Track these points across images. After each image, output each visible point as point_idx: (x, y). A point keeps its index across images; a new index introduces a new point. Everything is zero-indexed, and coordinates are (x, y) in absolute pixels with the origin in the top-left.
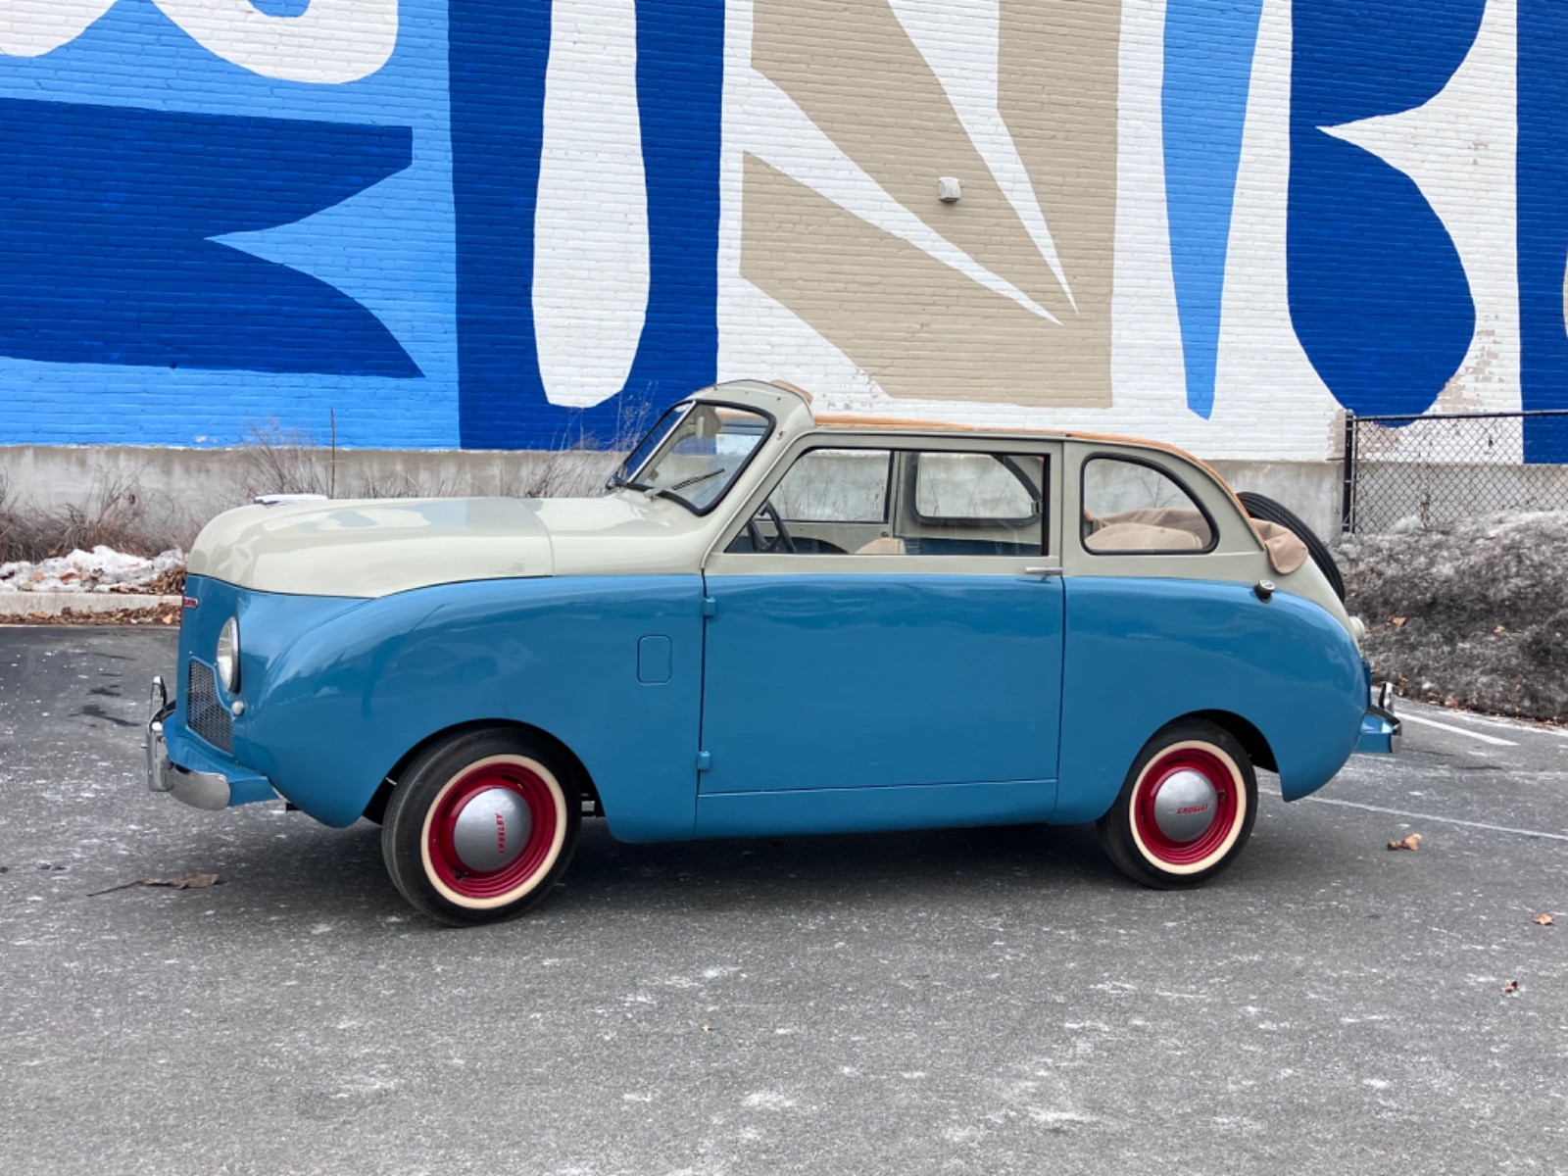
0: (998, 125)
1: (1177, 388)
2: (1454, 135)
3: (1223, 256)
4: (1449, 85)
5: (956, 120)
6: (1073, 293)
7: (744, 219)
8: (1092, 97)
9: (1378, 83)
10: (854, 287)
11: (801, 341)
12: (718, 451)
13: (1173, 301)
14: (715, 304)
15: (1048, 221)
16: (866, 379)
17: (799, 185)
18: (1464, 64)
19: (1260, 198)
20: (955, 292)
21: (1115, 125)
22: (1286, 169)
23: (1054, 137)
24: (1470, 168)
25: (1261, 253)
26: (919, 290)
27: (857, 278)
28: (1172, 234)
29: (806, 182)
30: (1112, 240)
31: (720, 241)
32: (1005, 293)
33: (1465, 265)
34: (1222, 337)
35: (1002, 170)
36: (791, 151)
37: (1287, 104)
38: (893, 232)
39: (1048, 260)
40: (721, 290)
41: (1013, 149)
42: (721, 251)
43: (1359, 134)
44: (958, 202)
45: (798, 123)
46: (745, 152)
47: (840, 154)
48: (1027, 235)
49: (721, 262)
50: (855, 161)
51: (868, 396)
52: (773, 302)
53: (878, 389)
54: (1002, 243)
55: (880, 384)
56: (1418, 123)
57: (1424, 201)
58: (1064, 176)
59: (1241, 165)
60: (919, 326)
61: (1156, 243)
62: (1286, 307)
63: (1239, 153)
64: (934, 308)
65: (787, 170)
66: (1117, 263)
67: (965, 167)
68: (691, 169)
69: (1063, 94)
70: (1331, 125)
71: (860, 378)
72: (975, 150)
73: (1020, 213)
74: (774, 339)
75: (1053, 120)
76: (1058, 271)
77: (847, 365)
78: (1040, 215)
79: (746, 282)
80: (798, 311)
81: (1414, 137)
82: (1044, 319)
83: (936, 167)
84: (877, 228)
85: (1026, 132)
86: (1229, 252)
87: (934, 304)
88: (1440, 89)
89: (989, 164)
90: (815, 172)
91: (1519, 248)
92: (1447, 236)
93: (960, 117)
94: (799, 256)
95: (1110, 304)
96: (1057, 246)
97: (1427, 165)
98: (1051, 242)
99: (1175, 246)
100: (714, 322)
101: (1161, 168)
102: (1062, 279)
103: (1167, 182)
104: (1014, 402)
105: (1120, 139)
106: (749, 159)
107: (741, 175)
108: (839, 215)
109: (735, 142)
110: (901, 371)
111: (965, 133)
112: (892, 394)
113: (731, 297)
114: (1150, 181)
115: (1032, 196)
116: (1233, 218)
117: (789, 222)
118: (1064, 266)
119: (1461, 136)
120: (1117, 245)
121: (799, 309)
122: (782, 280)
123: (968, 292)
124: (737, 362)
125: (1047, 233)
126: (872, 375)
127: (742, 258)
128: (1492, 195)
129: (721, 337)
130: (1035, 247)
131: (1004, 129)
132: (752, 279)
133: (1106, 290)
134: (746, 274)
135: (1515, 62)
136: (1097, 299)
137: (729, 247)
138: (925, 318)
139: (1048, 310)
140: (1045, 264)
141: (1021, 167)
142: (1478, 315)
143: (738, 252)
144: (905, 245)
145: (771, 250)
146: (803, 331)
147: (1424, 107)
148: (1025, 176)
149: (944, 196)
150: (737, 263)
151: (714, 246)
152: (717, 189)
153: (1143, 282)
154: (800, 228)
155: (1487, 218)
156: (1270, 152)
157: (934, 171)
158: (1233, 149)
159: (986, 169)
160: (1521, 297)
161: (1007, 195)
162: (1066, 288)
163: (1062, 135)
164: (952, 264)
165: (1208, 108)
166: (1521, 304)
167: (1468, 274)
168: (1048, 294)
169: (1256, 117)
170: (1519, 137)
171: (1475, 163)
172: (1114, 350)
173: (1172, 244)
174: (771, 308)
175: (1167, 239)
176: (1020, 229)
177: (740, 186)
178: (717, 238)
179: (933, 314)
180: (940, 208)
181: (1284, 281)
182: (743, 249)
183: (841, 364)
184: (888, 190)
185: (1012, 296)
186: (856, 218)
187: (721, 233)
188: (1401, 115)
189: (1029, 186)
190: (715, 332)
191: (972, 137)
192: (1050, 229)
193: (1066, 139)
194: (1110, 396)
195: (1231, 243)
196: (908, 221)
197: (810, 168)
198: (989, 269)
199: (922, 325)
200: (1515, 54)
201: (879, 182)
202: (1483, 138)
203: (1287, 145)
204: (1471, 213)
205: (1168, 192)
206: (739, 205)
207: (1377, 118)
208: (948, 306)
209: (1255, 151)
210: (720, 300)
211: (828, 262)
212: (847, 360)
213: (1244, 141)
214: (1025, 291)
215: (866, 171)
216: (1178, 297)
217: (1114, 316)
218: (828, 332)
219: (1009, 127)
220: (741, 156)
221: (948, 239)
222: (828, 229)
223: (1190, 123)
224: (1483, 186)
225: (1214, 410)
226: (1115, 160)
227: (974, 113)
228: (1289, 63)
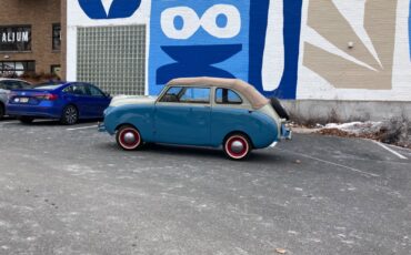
5: (353, 30)
16: (330, 84)
29: (317, 46)
38: (337, 55)
39: (376, 58)
40: (298, 68)
44: (353, 47)
45: (316, 35)
47: (325, 40)
51: (330, 88)
53: (332, 86)
72: (358, 37)
80: (315, 71)
83: (347, 40)
98: (376, 54)
106: (305, 43)
111: (355, 33)
118: (380, 59)
129: (298, 77)
132: (305, 66)
134: (305, 64)
141: (369, 39)
144: (340, 57)
149: (349, 46)
150: (302, 63)
161: (365, 45)
168: (375, 65)
176: (368, 52)
180: (348, 49)
184: (336, 46)
189: (371, 43)
191: (357, 34)
194: (391, 87)
201: (334, 45)
214: (369, 65)
221: (351, 55)
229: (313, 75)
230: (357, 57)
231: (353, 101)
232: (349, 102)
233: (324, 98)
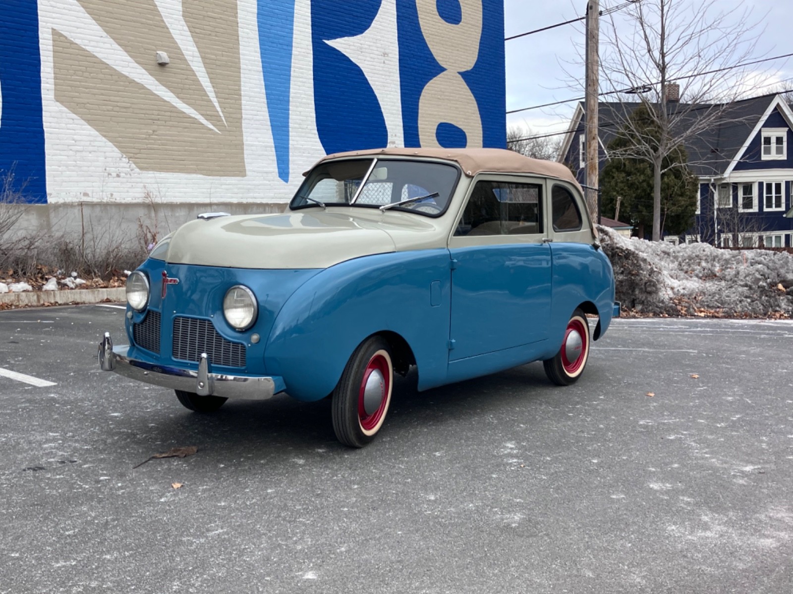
0: (183, 26)
1: (274, 168)
2: (376, 49)
3: (288, 101)
4: (373, 25)
5: (163, 21)
6: (225, 117)
7: (55, 67)
8: (226, 15)
9: (346, 21)
10: (117, 109)
11: (91, 138)
12: (49, 201)
13: (269, 123)
14: (41, 116)
15: (210, 78)
16: (127, 161)
17: (84, 50)
18: (378, 15)
19: (302, 73)
20: (169, 114)
21: (237, 31)
22: (311, 59)
23: (210, 35)
24: (382, 65)
25: (304, 101)
26: (150, 112)
27: (119, 104)
28: (266, 89)
29: (87, 48)
30: (240, 90)
31: (42, 79)
32: (193, 116)
33: (383, 110)
34: (291, 142)
35: (187, 50)
36: (79, 30)
37: (310, 27)
38: (135, 79)
39: (212, 99)
40: (44, 108)
41: (191, 39)
42: (43, 85)
43: (340, 45)
44: (167, 66)
45: (80, 14)
46: (53, 29)
47: (105, 34)
48: (201, 86)
49: (43, 92)
50: (113, 39)
51: (129, 170)
52: (74, 116)
53: (133, 166)
54: (190, 89)
55: (134, 163)
56: (362, 42)
57: (366, 79)
58: (216, 55)
59: (293, 56)
60: (151, 131)
61: (260, 93)
62: (315, 128)
63: (291, 50)
64: (159, 122)
65: (77, 41)
66: (243, 102)
67: (169, 47)
68: (23, 36)
69: (213, 12)
70: (328, 40)
71: (124, 159)
72: (173, 38)
73: (197, 74)
74: (75, 137)
75: (209, 25)
76: (216, 104)
77: (116, 152)
78: (207, 75)
79: (58, 104)
80: (89, 121)
81: (361, 48)
82: (211, 130)
83: (156, 46)
84: (127, 77)
85: (197, 30)
86: (291, 99)
87: (158, 120)
88: (369, 26)
89: (180, 46)
90: (92, 44)
91: (402, 103)
92: (375, 97)
93: (165, 20)
94: (87, 90)
95: (241, 123)
96: (215, 92)
97: (366, 62)
98: (212, 89)
99: (268, 95)
100: (41, 126)
101: (259, 55)
102: (219, 109)
103: (263, 62)
104: (201, 174)
105: (240, 38)
106: (55, 32)
107: (51, 42)
108: (106, 68)
109: (47, 23)
110: (145, 156)
111: (168, 28)
112: (141, 168)
113: (50, 112)
114: (255, 61)
115: (202, 65)
116: (292, 82)
117: (80, 70)
118: (219, 102)
119: (379, 49)
120: (242, 93)
121: (89, 120)
122: (78, 104)
123: (175, 114)
124: (57, 150)
125: (210, 84)
126: (130, 158)
127: (55, 90)
128: (391, 78)
129: (46, 135)
130: (205, 91)
131: (186, 28)
132: (62, 102)
133: (239, 116)
134: (59, 98)
135: (396, 17)
136: (235, 120)
137: (47, 83)
138: (155, 127)
139: (214, 125)
140: (211, 101)
141: (196, 49)
142: (389, 134)
143: (53, 87)
144: (143, 87)
145: (71, 86)
146: (92, 132)
147: (364, 34)
148: (198, 54)
149: (160, 62)
150: (53, 92)
151: (39, 82)
152: (38, 49)
153: (255, 112)
154: (86, 74)
155: (390, 89)
156: (304, 50)
157: (154, 47)
158: (289, 48)
159: (179, 49)
160: (404, 126)
161: (190, 63)
162: (221, 114)
163: (214, 34)
164: (165, 98)
165: (277, 26)
166: (404, 130)
167: (385, 115)
168: (212, 117)
169: (299, 33)
170: (400, 52)
171: (384, 63)
172: (245, 147)
173: (267, 94)
174: (73, 119)
175: (264, 91)
176: (197, 82)
177: (51, 48)
178: (40, 77)
179: (158, 126)
180: (158, 68)
181: (314, 115)
182: (55, 85)
183: (113, 151)
184: (131, 56)
185: (196, 117)
186: (115, 70)
187: (42, 75)
188: (355, 37)
189: (200, 59)
190: (42, 132)
191: (171, 31)
192: (211, 82)
193: (216, 36)
194: (245, 171)
195: (291, 95)
196: (143, 74)
197: (90, 41)
198: (184, 102)
199: (154, 131)
200: (395, 13)
201: (126, 51)
202: (387, 51)
203: (311, 48)
204: (384, 86)
205: (263, 67)
206: (51, 59)
207: (346, 38)
208: (166, 122)
209: (298, 49)
210: (44, 113)
211: (102, 94)
212: (116, 149)
213: (294, 44)
214: (202, 115)
215: (119, 45)
216: (271, 121)
217: (244, 130)
218: (105, 134)
219: (188, 27)
220: (50, 30)
221: (164, 85)
222: (101, 76)
223: (270, 33)
224: (388, 74)
225: (290, 179)
226: (238, 49)
227: (172, 18)
228: (310, 7)
229: (86, 132)
230: (179, 92)
231: (182, 205)
232: (172, 206)
233: (119, 198)
